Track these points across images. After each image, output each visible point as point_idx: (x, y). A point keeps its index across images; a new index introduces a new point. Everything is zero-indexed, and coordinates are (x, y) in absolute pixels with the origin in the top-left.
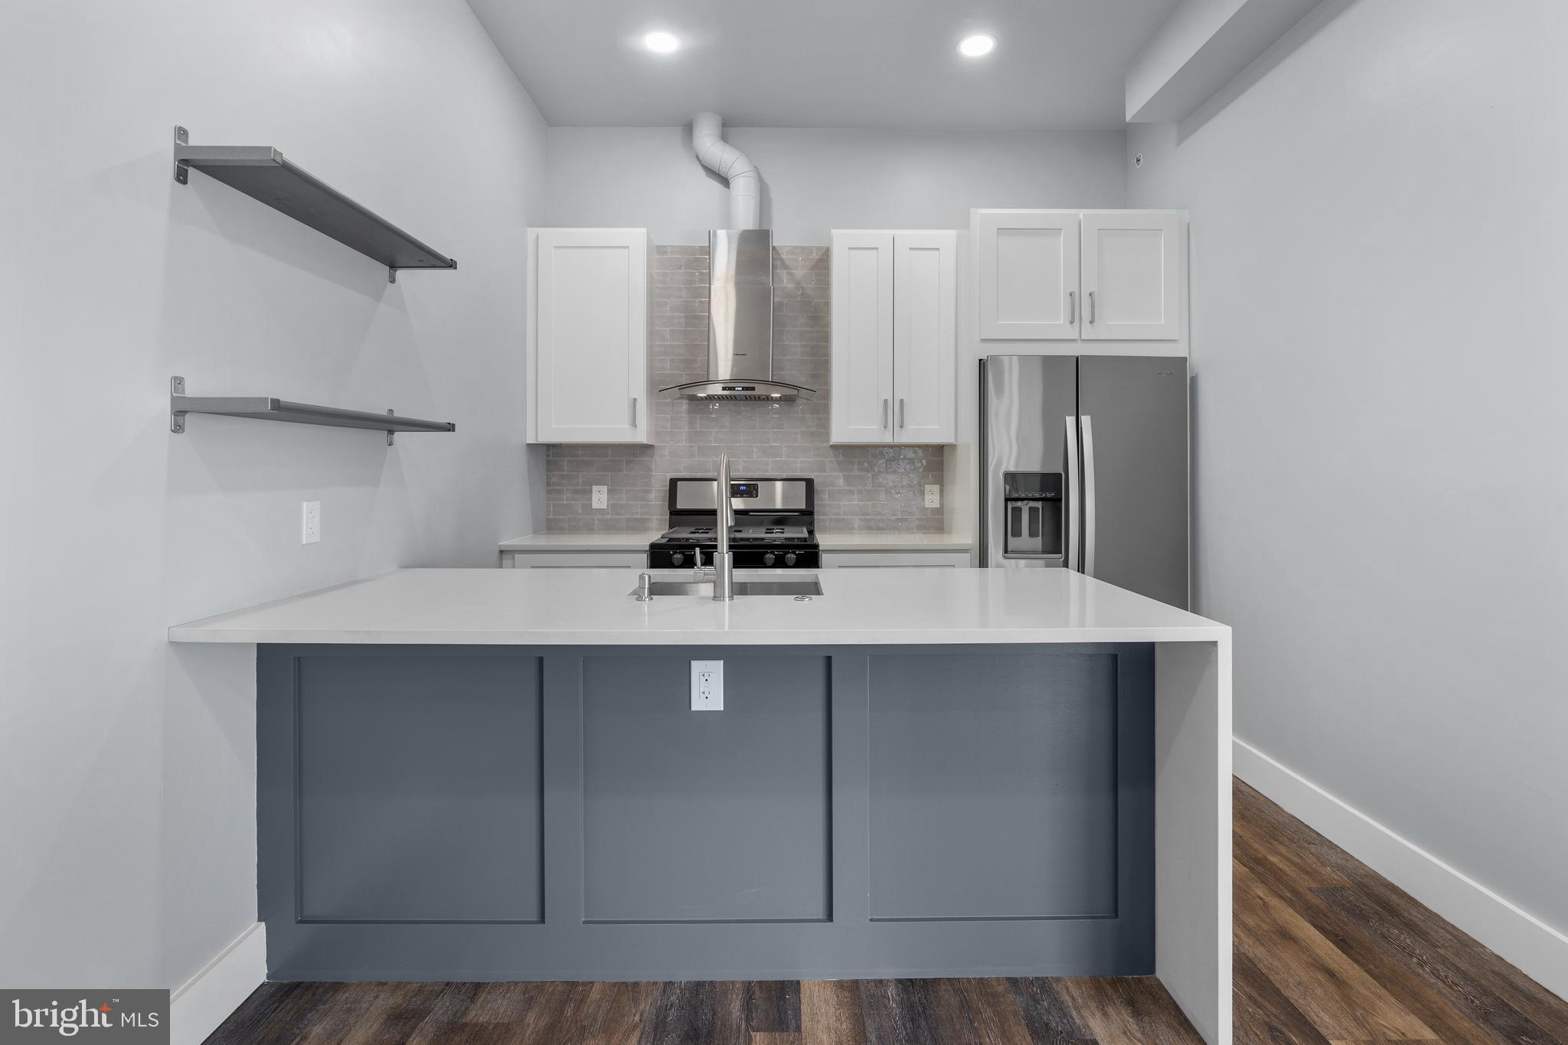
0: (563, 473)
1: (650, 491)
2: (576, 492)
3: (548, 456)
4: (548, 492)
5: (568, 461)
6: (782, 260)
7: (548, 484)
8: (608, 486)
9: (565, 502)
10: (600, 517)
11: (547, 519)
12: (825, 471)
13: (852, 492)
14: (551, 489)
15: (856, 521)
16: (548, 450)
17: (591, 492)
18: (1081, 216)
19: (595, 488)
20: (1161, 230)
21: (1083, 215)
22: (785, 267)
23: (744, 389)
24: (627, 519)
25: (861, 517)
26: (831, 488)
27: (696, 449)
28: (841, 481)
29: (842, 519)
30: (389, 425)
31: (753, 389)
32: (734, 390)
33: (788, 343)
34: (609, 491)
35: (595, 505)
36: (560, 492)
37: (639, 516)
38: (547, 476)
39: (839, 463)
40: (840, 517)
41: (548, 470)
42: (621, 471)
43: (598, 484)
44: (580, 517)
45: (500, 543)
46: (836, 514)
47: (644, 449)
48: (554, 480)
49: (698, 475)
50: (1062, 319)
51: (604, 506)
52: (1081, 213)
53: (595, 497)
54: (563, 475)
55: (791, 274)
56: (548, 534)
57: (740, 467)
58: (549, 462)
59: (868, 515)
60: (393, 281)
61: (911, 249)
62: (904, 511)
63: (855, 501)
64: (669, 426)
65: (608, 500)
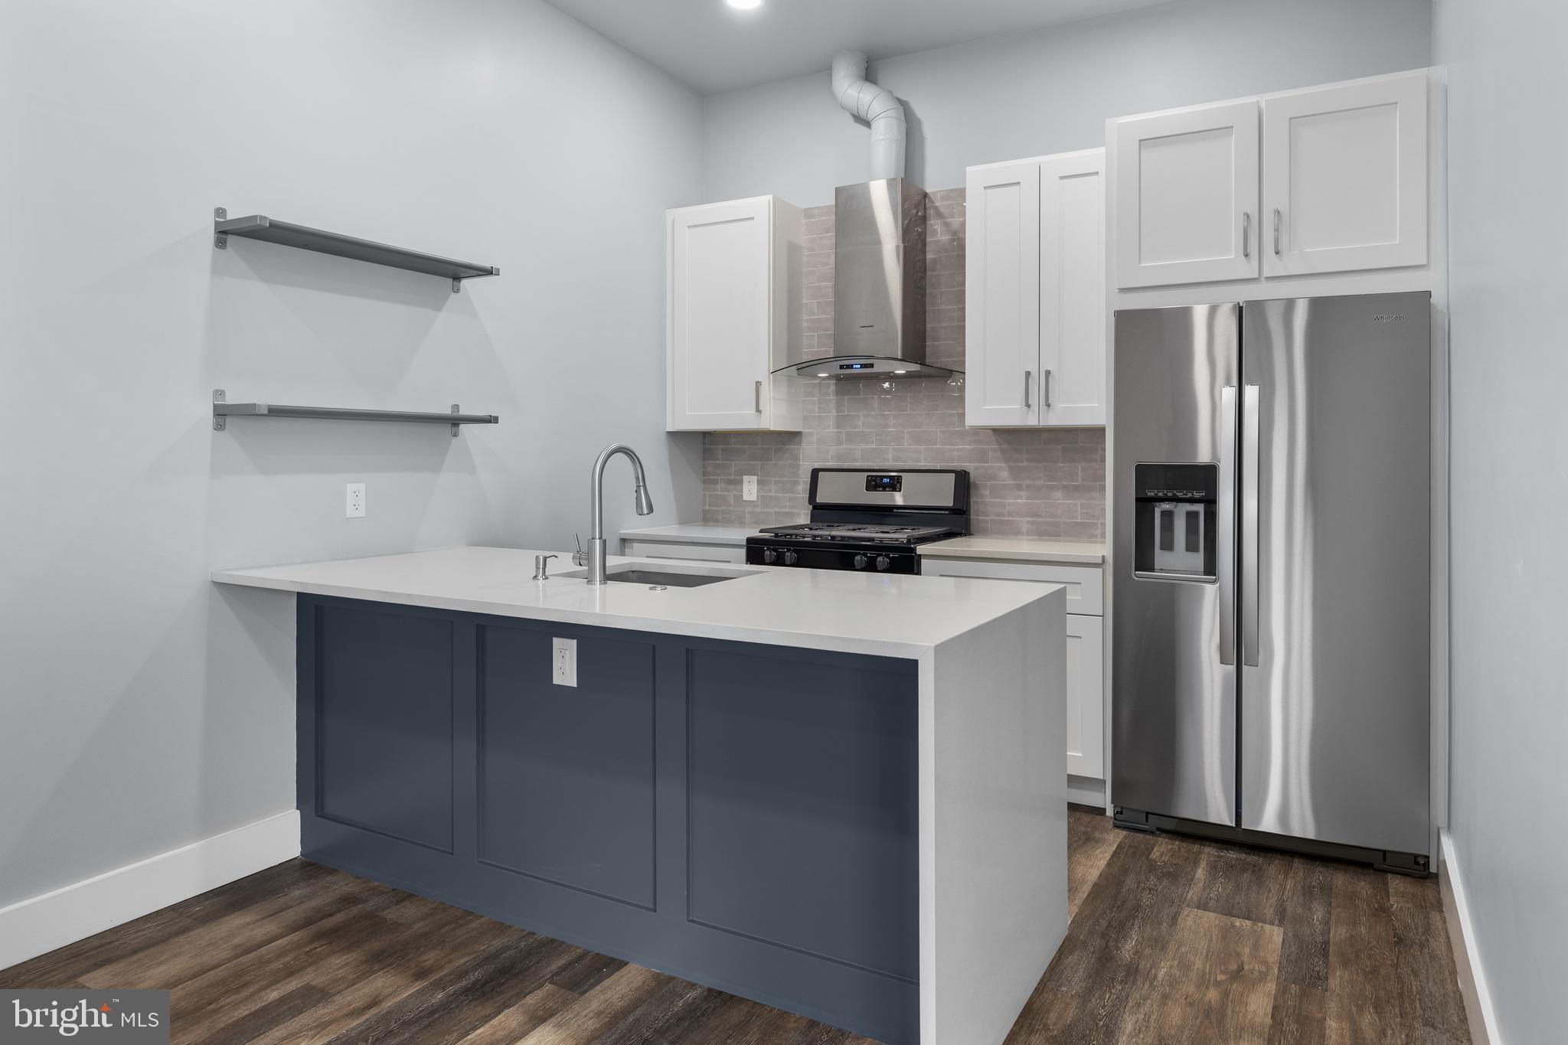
0: (717, 462)
1: (796, 483)
2: (730, 482)
3: (704, 444)
4: (704, 482)
5: (722, 449)
6: (936, 209)
7: (704, 474)
8: (758, 476)
9: (719, 493)
10: (751, 510)
11: (704, 510)
12: (987, 462)
13: (1019, 487)
14: (707, 479)
15: (1024, 523)
16: (704, 437)
17: (741, 482)
18: (1263, 105)
19: (746, 478)
20: (1396, 103)
21: (1266, 101)
22: (939, 215)
23: (863, 366)
24: (775, 512)
25: (1030, 519)
26: (993, 482)
27: (844, 435)
28: (1004, 474)
29: (1007, 521)
30: (454, 421)
31: (872, 366)
32: (852, 368)
33: (943, 307)
34: (759, 482)
35: (746, 498)
36: (715, 482)
37: (787, 510)
38: (703, 465)
39: (1003, 451)
40: (1004, 518)
41: (704, 459)
42: (771, 460)
43: (749, 474)
44: (732, 509)
45: (621, 532)
46: (999, 515)
47: (793, 436)
48: (710, 469)
49: (846, 465)
50: (1233, 253)
51: (754, 498)
52: (1263, 99)
53: (746, 487)
54: (716, 464)
55: (946, 224)
56: (705, 526)
57: (890, 456)
58: (705, 451)
59: (1039, 516)
60: (457, 291)
61: (1061, 178)
62: (1084, 513)
63: (1021, 500)
64: (817, 410)
65: (758, 491)
